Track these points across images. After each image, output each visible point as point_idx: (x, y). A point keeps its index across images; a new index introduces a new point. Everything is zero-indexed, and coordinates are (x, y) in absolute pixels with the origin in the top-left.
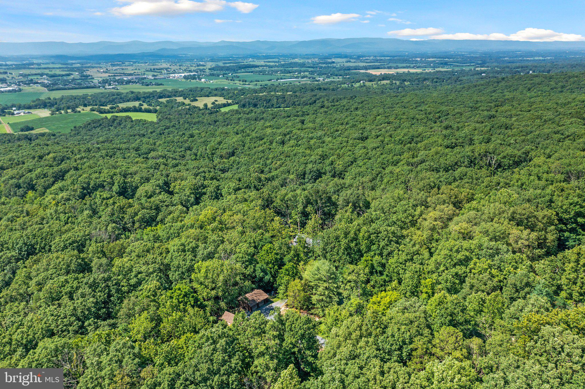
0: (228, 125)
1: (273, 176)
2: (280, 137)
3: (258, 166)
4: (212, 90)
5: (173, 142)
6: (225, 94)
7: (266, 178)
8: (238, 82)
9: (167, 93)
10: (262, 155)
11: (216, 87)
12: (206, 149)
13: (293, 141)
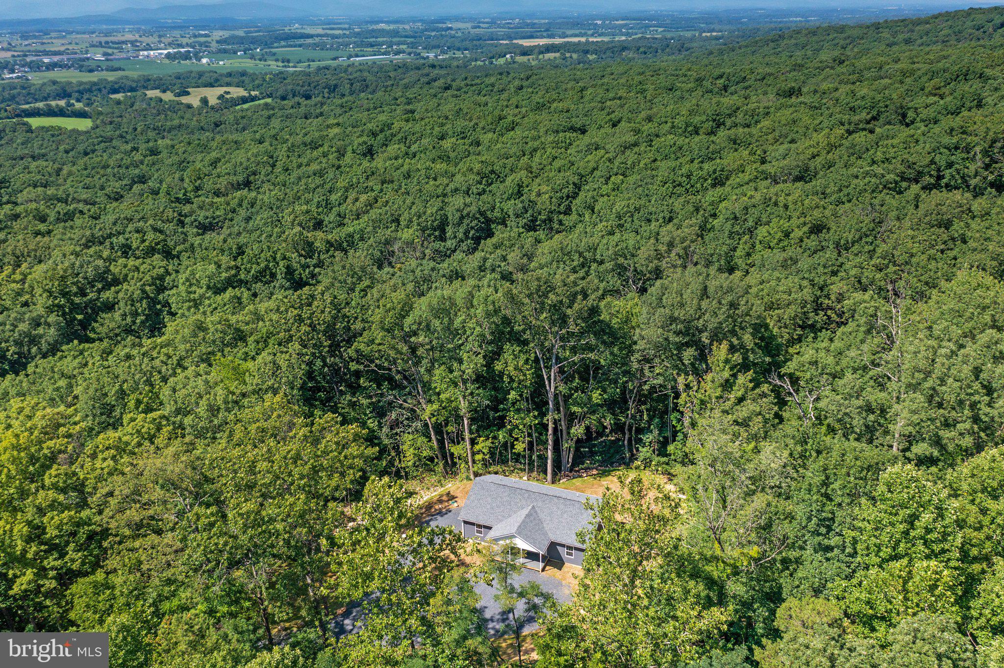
0: (244, 129)
1: (351, 236)
2: (361, 140)
3: (304, 207)
4: (221, 75)
5: (106, 167)
6: (246, 82)
7: (328, 242)
8: (274, 63)
9: (129, 83)
10: (318, 181)
11: (229, 71)
12: (182, 180)
13: (397, 146)
